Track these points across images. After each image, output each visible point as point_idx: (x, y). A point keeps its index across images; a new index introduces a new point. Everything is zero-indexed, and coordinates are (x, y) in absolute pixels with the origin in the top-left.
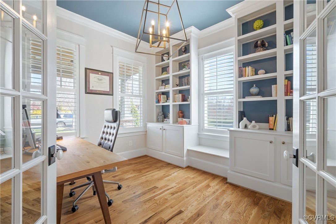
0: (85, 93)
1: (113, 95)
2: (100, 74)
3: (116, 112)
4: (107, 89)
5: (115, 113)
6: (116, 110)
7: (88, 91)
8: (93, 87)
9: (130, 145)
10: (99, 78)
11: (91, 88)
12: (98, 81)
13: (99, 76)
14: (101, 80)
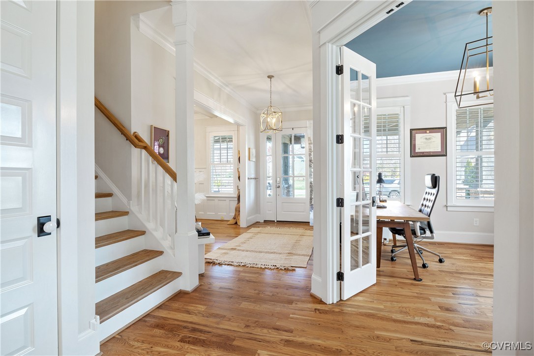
0: (411, 157)
1: (446, 156)
2: (428, 132)
3: (436, 177)
4: (438, 149)
5: (434, 179)
6: (436, 175)
7: (414, 154)
8: (419, 149)
9: (475, 225)
10: (427, 137)
11: (417, 151)
12: (425, 141)
13: (428, 135)
14: (430, 139)
